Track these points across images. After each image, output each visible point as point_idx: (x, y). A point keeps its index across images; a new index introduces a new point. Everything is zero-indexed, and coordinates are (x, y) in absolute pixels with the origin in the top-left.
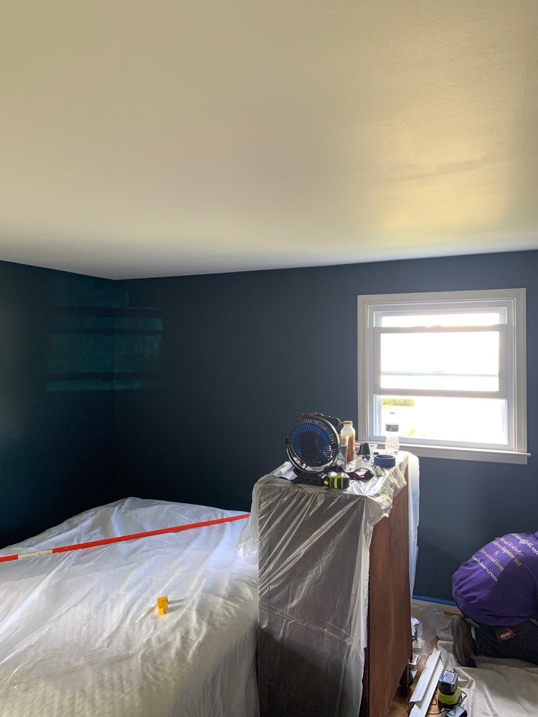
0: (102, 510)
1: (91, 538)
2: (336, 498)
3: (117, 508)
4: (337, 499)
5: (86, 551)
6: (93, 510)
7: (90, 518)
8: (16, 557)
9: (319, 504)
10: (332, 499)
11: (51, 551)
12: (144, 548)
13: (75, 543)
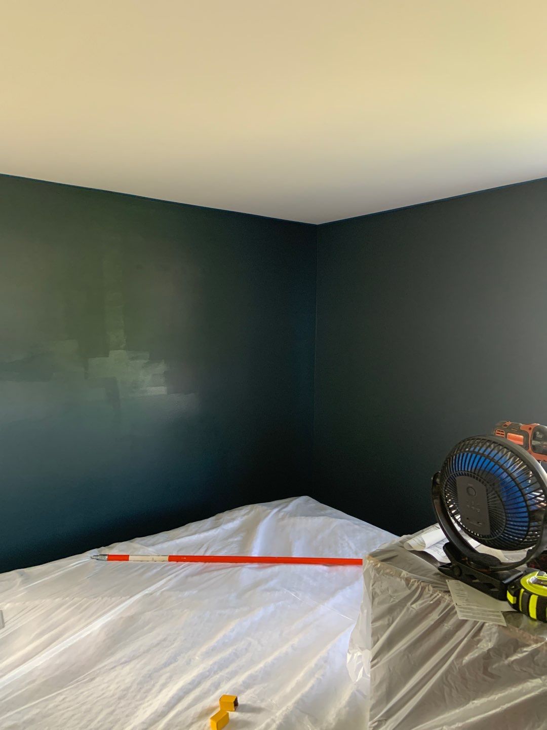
0: (258, 510)
1: (223, 548)
2: (528, 645)
3: (275, 510)
4: (529, 649)
5: (207, 567)
6: (250, 507)
7: (239, 519)
8: (125, 558)
9: (486, 645)
10: (517, 646)
11: (167, 558)
12: (272, 583)
13: (200, 553)
